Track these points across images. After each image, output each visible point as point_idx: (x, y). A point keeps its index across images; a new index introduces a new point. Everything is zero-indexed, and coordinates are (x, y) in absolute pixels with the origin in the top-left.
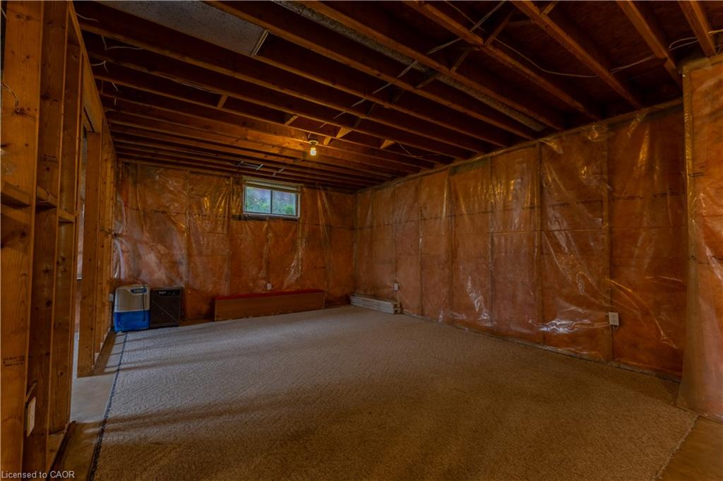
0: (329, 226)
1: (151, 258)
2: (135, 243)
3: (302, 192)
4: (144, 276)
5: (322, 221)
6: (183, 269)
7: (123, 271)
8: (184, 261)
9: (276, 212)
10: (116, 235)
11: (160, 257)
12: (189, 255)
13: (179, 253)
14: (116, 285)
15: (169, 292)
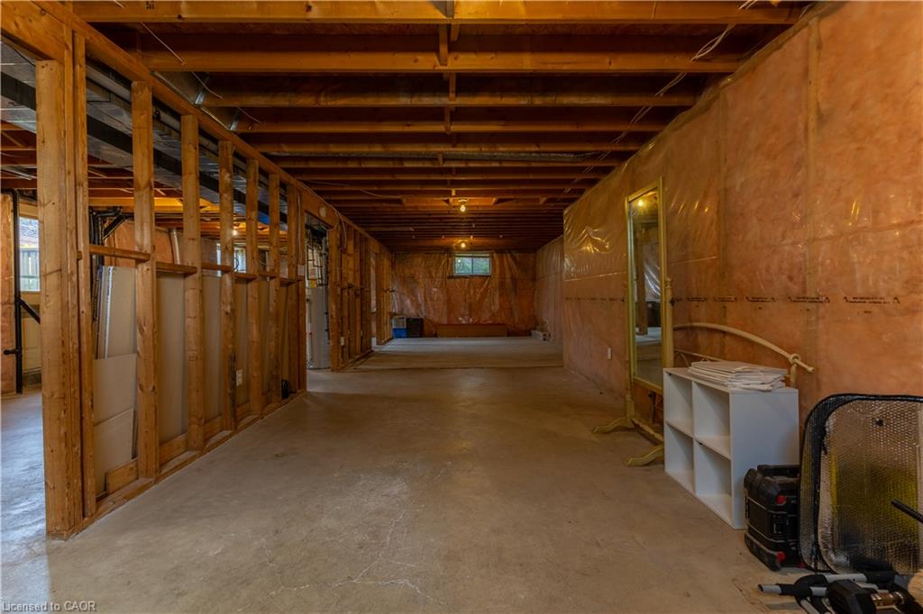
0: (513, 279)
1: (408, 302)
2: (401, 294)
3: (492, 257)
4: (405, 312)
5: (508, 276)
6: (423, 308)
7: (396, 309)
8: (423, 304)
9: (476, 272)
10: (393, 291)
11: (412, 302)
12: (426, 300)
13: (420, 299)
14: (392, 315)
15: (415, 320)
